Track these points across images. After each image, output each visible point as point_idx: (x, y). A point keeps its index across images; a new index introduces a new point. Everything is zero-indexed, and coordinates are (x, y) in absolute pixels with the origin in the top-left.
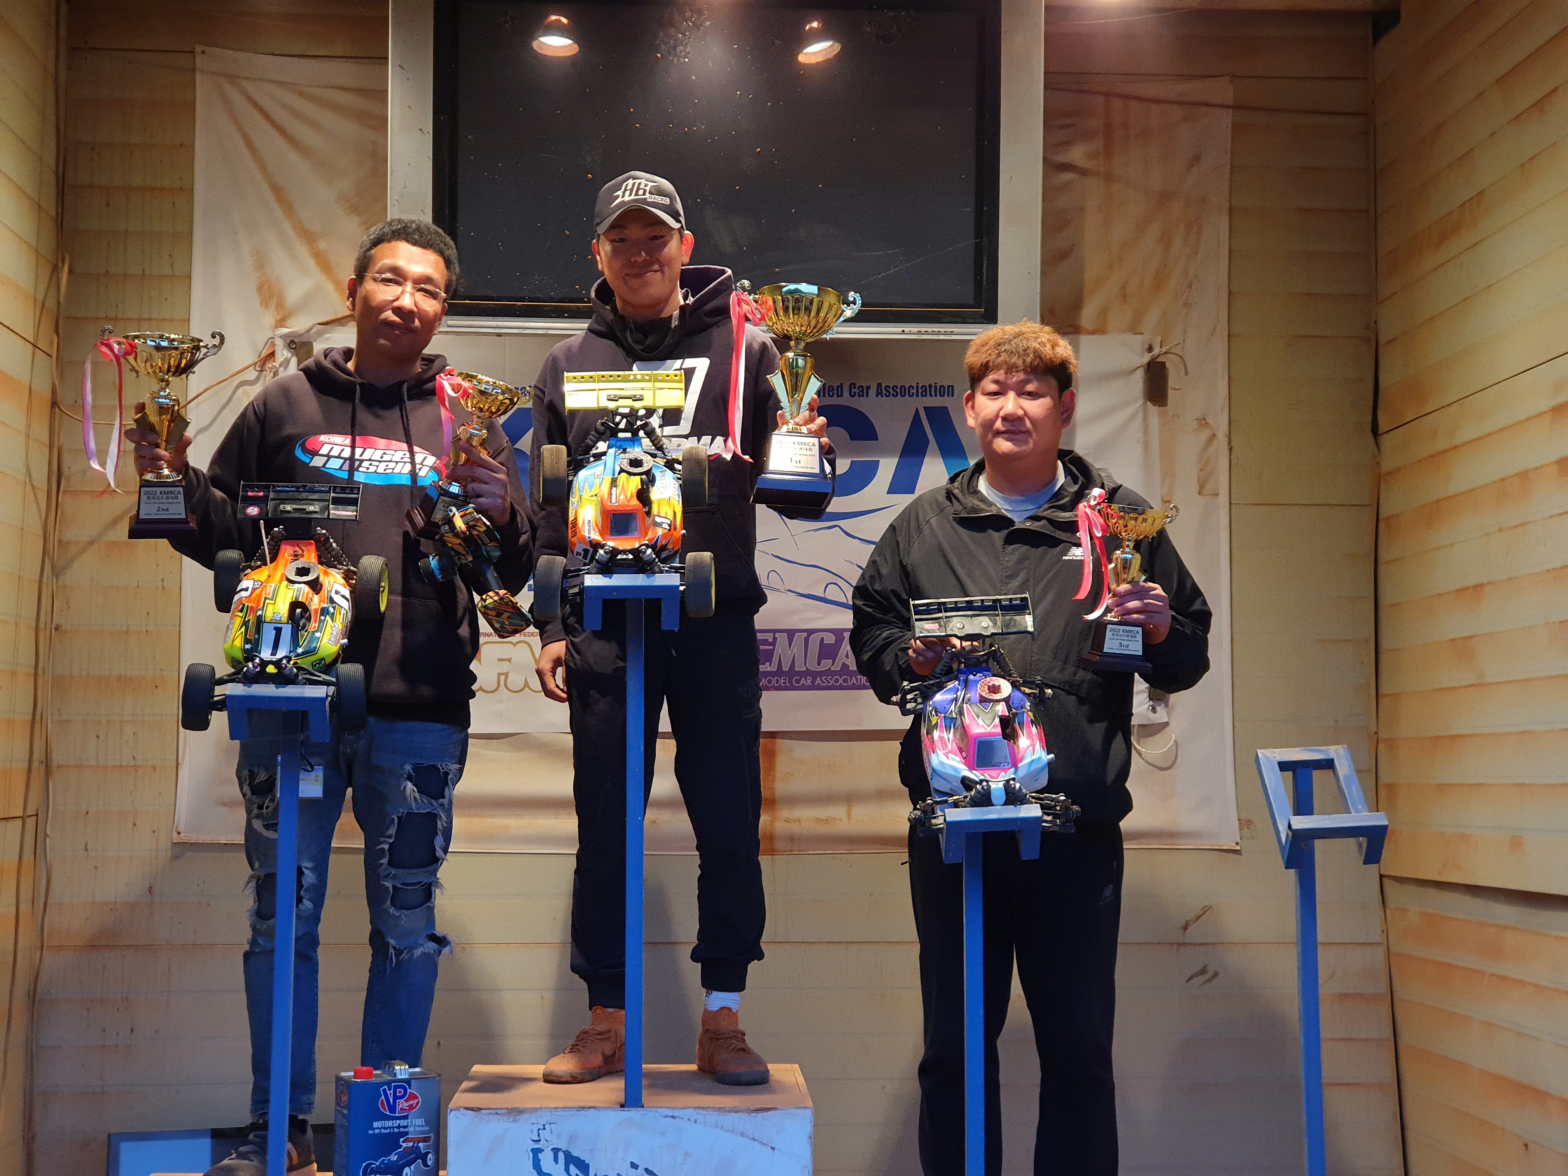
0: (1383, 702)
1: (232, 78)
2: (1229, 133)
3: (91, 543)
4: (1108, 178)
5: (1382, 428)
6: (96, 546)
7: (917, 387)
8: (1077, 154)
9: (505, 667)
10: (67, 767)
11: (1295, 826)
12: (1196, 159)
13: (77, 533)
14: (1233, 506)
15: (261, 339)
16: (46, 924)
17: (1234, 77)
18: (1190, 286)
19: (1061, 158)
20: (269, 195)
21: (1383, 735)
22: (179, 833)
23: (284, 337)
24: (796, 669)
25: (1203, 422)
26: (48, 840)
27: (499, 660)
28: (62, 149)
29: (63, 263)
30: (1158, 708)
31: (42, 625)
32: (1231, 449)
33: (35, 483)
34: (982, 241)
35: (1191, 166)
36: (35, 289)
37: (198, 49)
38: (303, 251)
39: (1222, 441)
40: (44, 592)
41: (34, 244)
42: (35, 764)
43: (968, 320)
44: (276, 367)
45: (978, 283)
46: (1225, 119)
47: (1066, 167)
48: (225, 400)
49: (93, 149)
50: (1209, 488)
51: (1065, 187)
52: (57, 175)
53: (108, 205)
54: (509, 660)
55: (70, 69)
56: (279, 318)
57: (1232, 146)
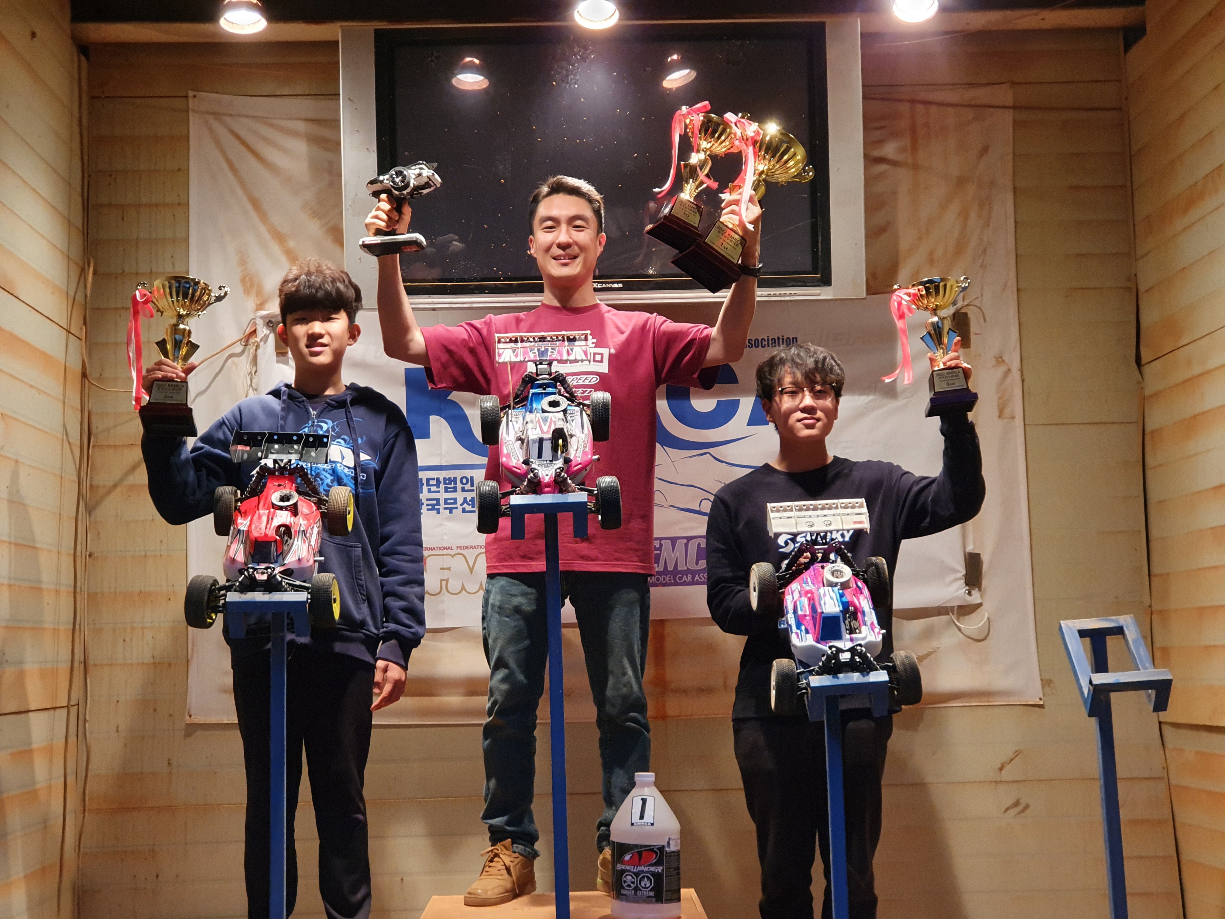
0: (1155, 581)
1: (217, 115)
2: (1011, 129)
3: (115, 486)
4: (916, 167)
5: (1144, 360)
6: (118, 490)
7: (768, 340)
8: (890, 150)
9: (446, 574)
10: (102, 665)
11: (1094, 682)
12: (985, 150)
13: (104, 479)
14: (1027, 427)
15: (245, 321)
16: (87, 792)
17: (1013, 83)
18: (985, 251)
19: (876, 153)
20: (249, 207)
21: (1155, 608)
22: (190, 716)
23: (263, 317)
24: (679, 569)
25: (1000, 360)
26: (87, 725)
27: (441, 569)
28: (86, 176)
29: (89, 266)
30: (973, 592)
31: (79, 553)
32: (1023, 381)
33: (71, 441)
34: (817, 220)
35: (981, 156)
36: (68, 288)
37: (191, 93)
38: (276, 249)
39: (1016, 374)
40: (79, 527)
41: (66, 252)
42: (76, 664)
43: (808, 284)
44: (257, 341)
45: (815, 254)
46: (1008, 117)
47: (881, 160)
48: (218, 370)
49: (111, 175)
50: (1007, 412)
51: (881, 176)
52: (83, 196)
53: (123, 219)
54: (449, 569)
55: (91, 113)
56: (258, 303)
57: (1014, 138)
